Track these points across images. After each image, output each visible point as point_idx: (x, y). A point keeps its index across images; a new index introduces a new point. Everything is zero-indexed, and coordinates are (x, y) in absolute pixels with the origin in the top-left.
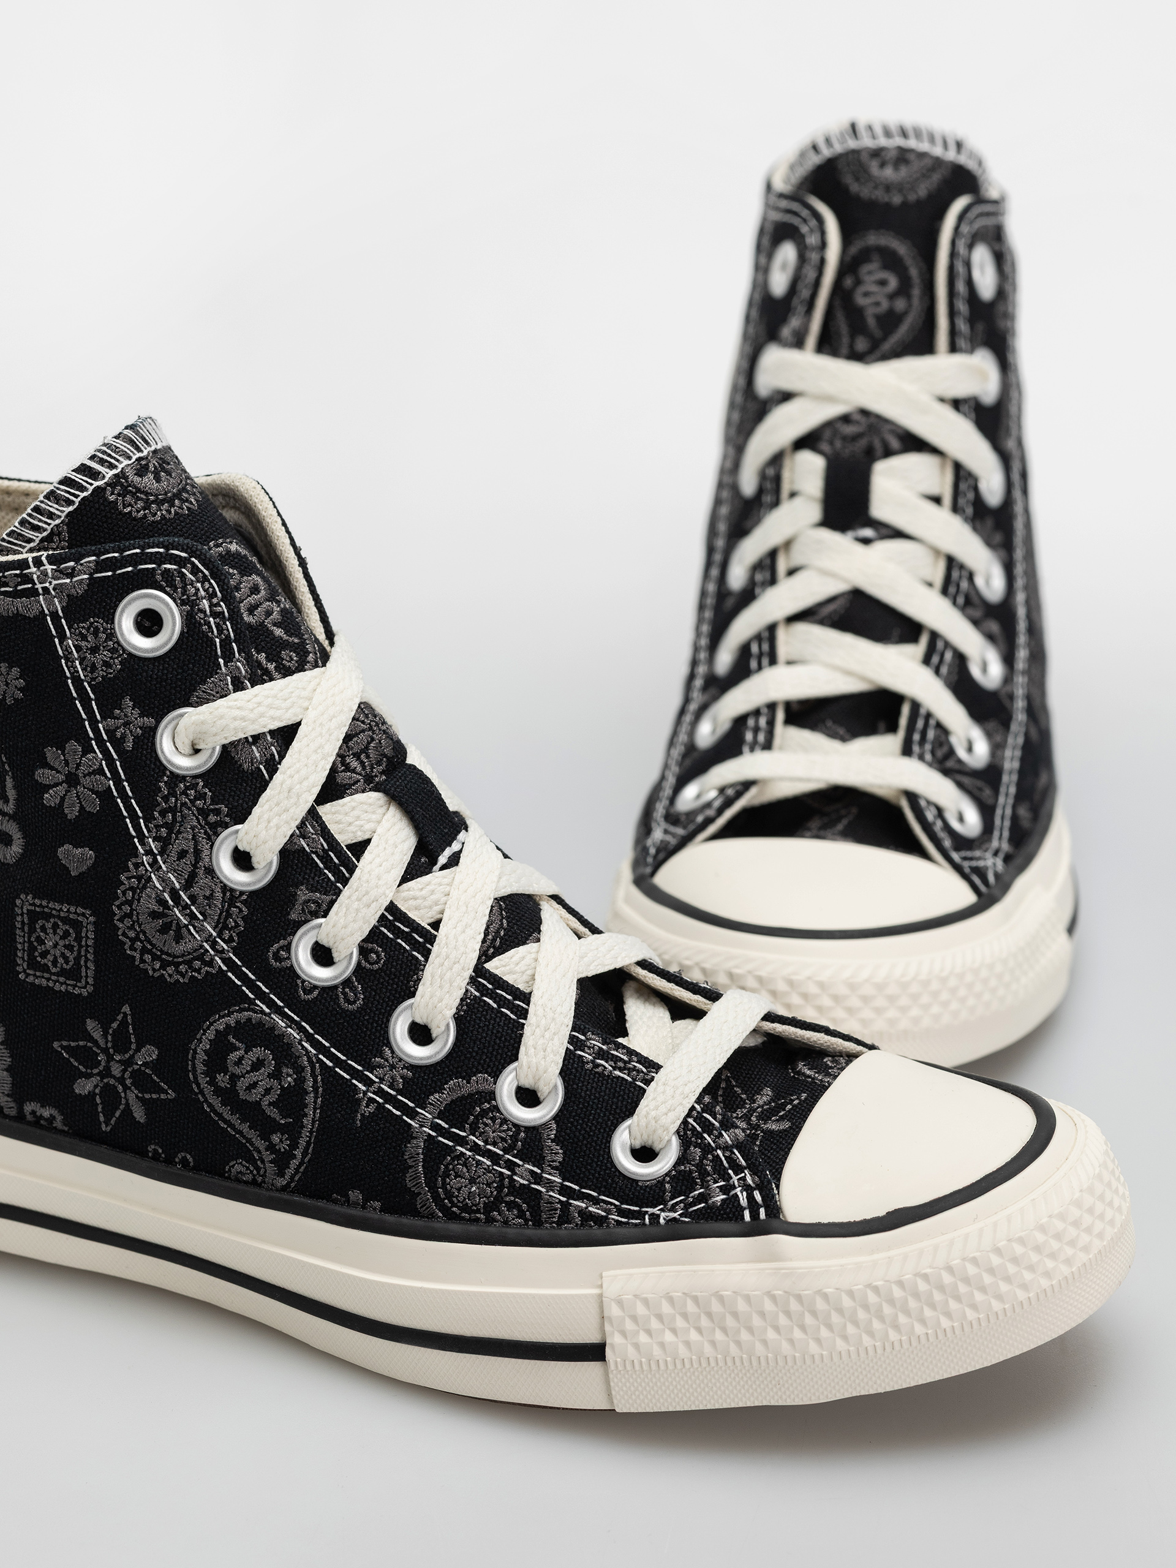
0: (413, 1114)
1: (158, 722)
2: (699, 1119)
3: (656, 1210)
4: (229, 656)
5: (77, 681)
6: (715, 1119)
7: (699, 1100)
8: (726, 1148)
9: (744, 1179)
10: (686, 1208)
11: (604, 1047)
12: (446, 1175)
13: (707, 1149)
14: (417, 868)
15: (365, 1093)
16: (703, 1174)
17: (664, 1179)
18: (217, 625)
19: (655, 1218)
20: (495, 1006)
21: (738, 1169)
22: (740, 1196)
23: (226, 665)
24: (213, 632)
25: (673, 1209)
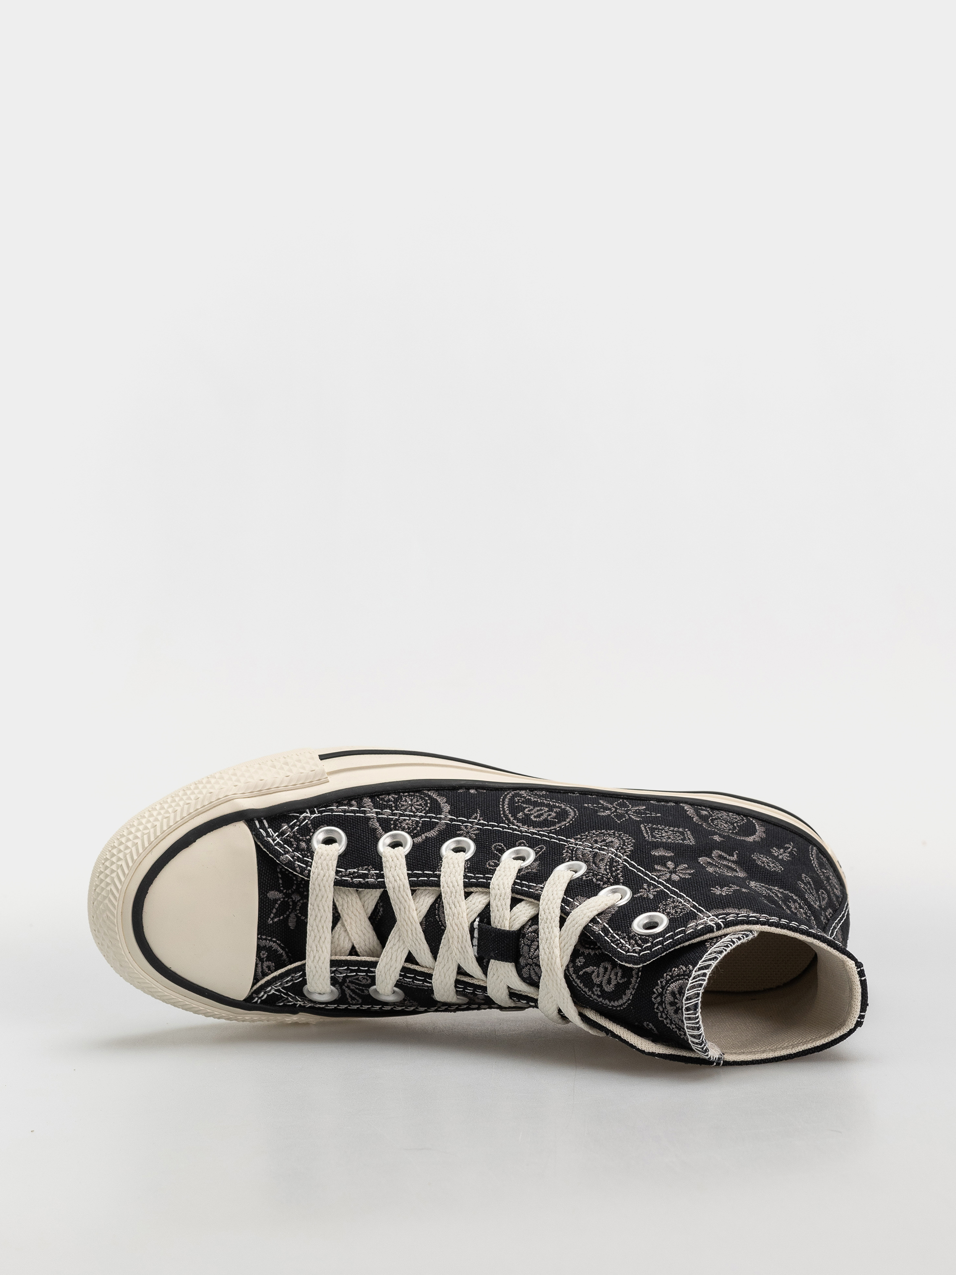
0: (451, 820)
1: (633, 897)
2: (306, 863)
3: (313, 816)
4: (604, 930)
5: (681, 897)
6: (298, 865)
7: (310, 871)
8: (288, 852)
9: (274, 840)
10: (298, 820)
11: (366, 880)
12: (426, 805)
13: (297, 849)
14: (485, 915)
15: (479, 820)
16: (294, 837)
17: (314, 830)
18: (615, 937)
19: (312, 812)
20: (425, 872)
21: (278, 844)
22: (273, 833)
23: (604, 925)
24: (616, 934)
25: (305, 818)
